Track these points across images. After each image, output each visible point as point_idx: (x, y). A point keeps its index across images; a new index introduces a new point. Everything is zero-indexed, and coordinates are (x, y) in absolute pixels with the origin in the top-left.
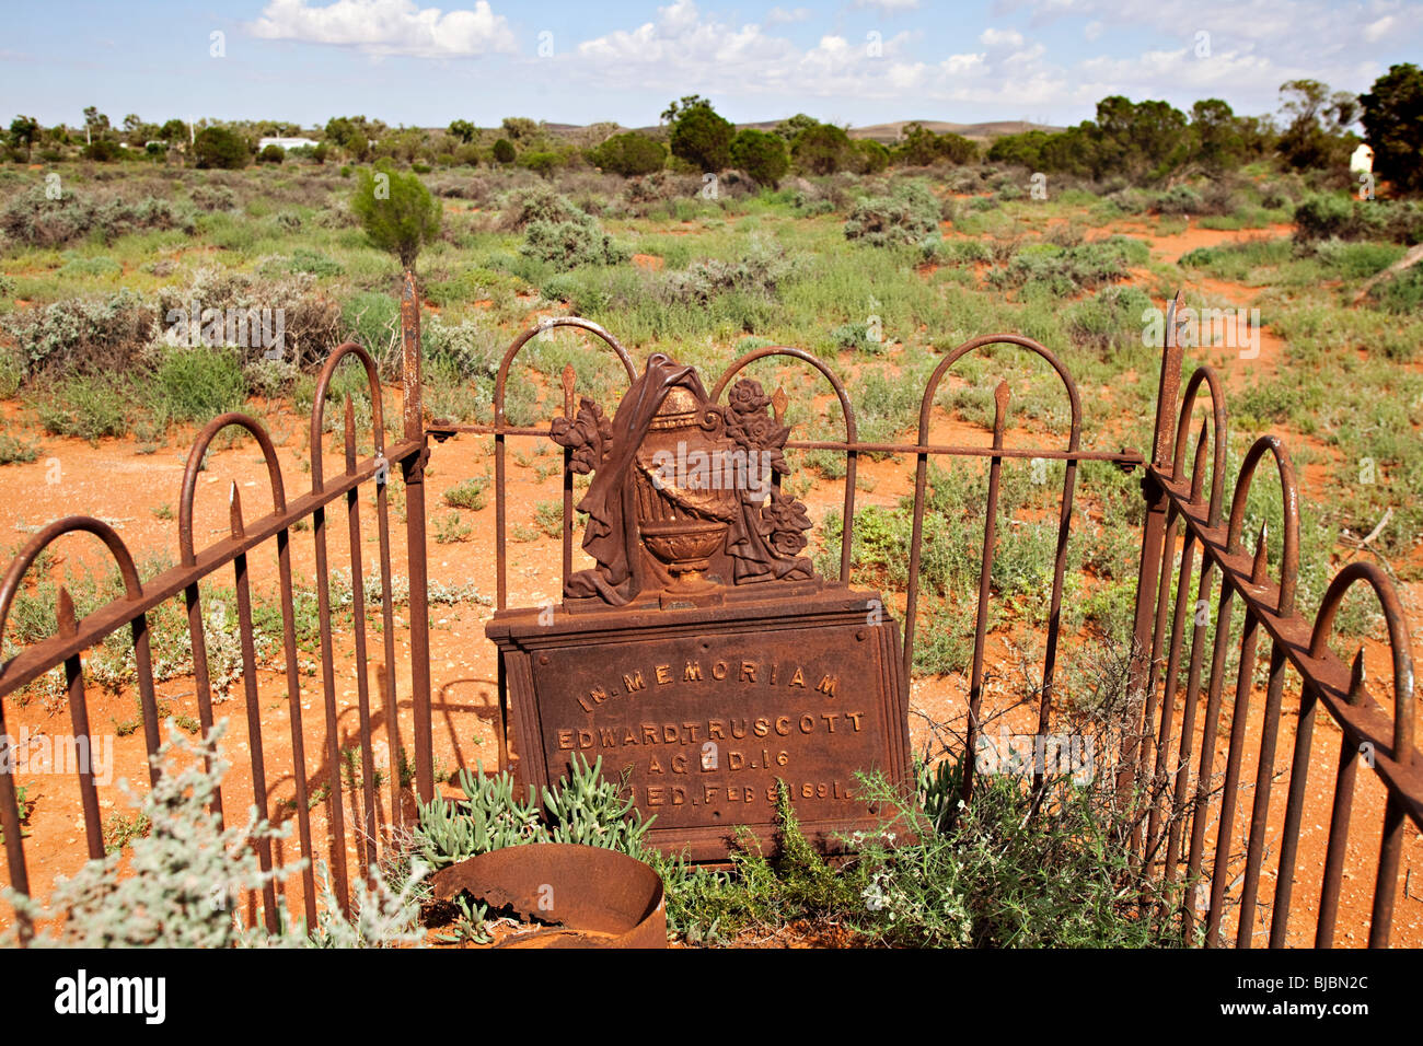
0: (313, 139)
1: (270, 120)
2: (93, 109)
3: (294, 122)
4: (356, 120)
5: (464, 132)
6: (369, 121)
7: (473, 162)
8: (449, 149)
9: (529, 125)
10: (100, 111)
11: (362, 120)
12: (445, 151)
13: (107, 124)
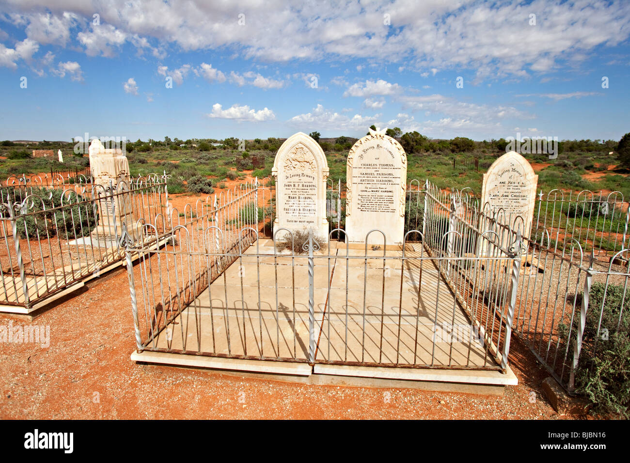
0: (220, 143)
1: (210, 139)
2: (167, 137)
3: (216, 139)
4: (231, 138)
5: (258, 141)
6: (235, 138)
7: (260, 149)
8: (254, 146)
9: (275, 139)
10: (169, 137)
11: (233, 138)
12: (253, 147)
13: (170, 140)
